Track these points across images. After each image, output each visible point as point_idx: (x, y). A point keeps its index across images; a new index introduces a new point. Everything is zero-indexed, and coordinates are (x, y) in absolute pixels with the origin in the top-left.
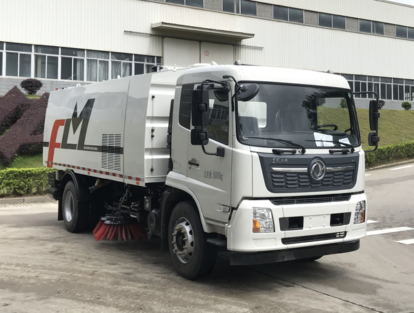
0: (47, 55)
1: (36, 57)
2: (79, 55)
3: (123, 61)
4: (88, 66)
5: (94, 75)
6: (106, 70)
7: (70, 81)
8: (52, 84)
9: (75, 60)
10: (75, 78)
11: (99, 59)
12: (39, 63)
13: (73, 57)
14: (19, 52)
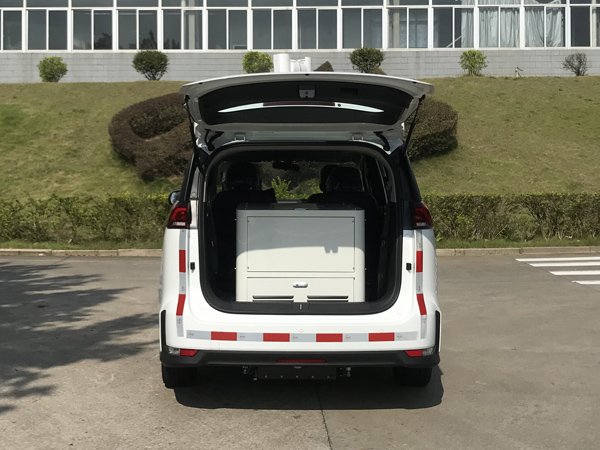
0: (409, 7)
1: (391, 12)
2: (464, 1)
3: (546, 6)
4: (482, 20)
5: (494, 34)
6: (515, 24)
7: (450, 49)
8: (418, 57)
9: (459, 11)
10: (458, 44)
11: (500, 6)
12: (396, 22)
13: (454, 7)
14: (363, 7)
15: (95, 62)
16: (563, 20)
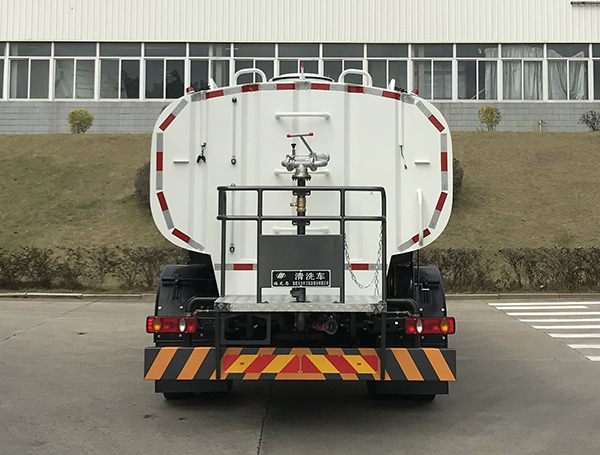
0: (433, 59)
1: (416, 63)
2: (488, 54)
3: (569, 59)
5: (517, 87)
6: (538, 77)
7: (474, 101)
8: (442, 108)
9: (482, 64)
10: (482, 96)
11: (523, 59)
12: (421, 74)
13: (478, 59)
14: (388, 59)
15: (122, 111)
16: (586, 73)
